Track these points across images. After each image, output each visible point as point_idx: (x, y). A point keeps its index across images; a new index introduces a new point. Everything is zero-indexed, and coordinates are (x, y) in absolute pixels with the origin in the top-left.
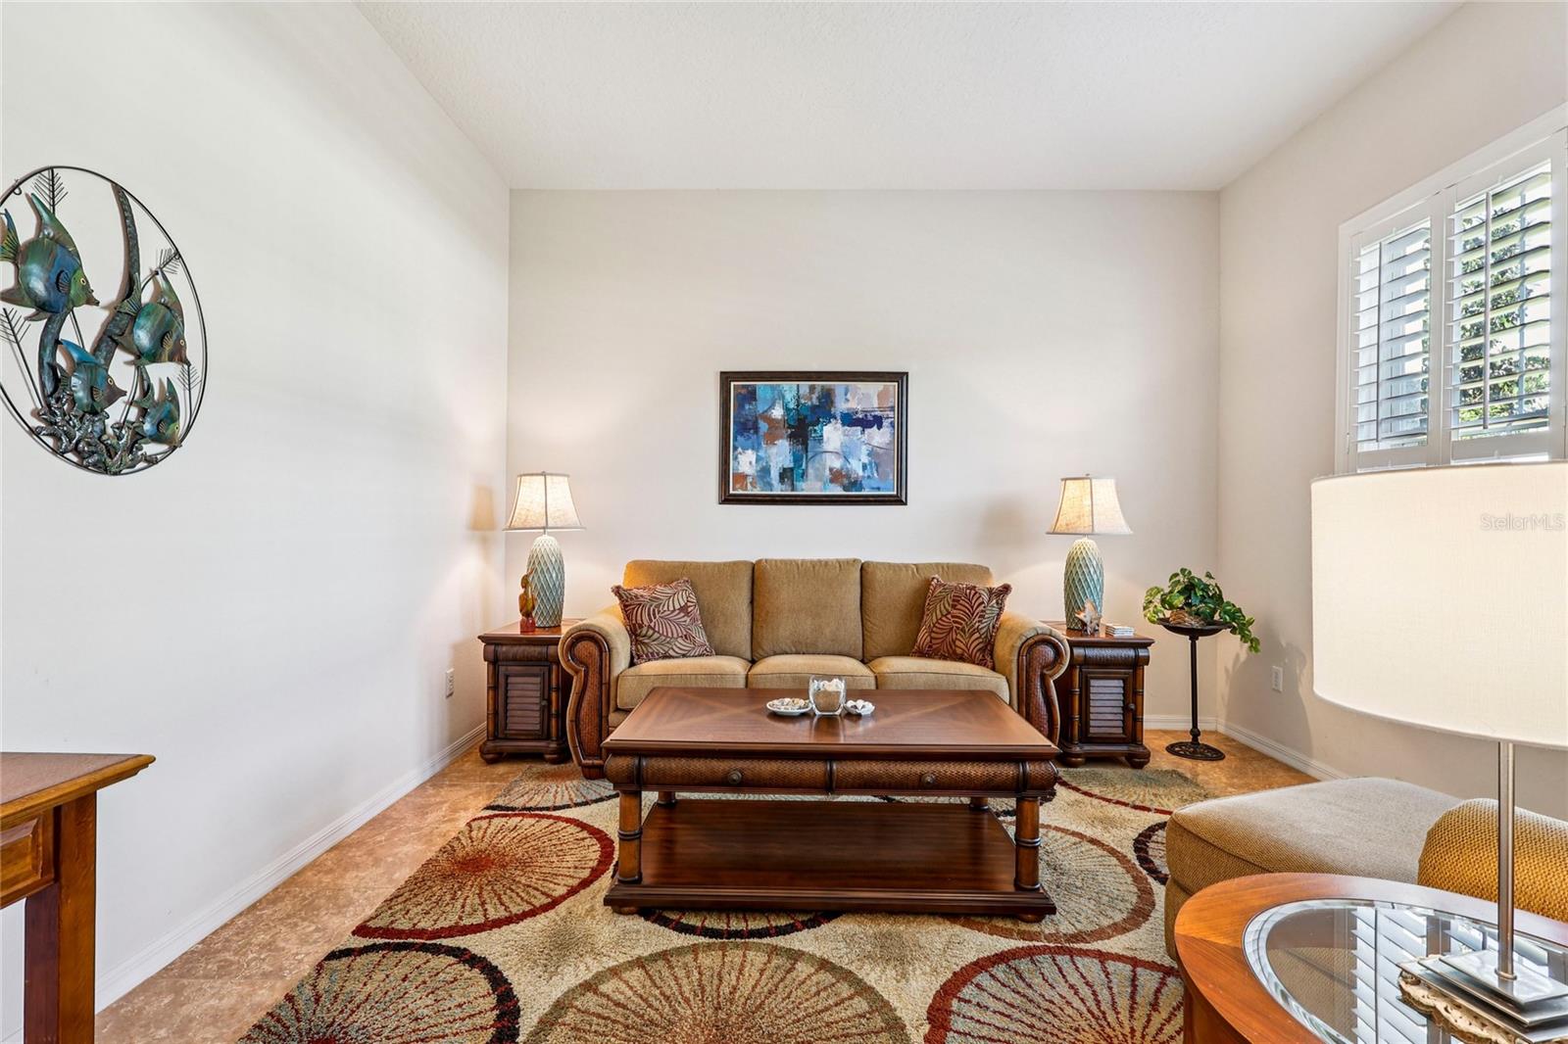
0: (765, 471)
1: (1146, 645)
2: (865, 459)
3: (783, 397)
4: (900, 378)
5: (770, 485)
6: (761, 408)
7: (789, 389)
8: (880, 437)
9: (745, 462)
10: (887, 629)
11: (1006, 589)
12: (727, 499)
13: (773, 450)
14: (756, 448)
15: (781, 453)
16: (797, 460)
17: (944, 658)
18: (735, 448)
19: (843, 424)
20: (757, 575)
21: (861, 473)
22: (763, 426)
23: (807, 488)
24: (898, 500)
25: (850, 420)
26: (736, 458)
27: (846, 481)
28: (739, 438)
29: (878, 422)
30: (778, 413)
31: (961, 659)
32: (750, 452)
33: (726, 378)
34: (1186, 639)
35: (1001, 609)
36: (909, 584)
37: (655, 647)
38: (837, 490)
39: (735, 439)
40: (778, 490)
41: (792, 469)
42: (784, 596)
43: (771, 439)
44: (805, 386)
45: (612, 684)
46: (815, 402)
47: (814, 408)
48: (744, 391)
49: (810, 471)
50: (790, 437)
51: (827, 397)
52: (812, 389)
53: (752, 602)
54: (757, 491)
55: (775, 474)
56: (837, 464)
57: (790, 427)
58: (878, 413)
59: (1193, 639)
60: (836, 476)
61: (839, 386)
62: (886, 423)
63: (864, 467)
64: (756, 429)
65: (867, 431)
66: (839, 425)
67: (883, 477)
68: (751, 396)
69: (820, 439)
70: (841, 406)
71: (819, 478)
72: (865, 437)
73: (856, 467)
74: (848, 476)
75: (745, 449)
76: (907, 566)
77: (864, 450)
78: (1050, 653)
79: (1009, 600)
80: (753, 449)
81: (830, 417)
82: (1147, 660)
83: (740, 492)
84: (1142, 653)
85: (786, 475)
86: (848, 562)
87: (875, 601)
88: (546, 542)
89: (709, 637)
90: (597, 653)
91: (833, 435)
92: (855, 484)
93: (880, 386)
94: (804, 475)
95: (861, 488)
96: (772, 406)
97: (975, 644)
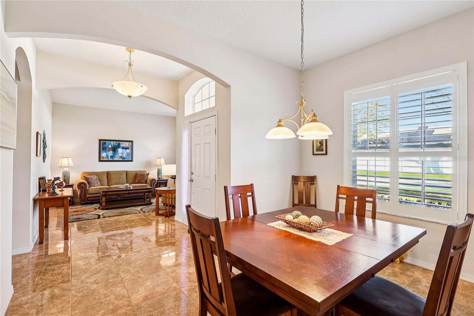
0: (108, 156)
1: (167, 180)
2: (126, 154)
3: (111, 144)
4: (132, 142)
5: (109, 159)
6: (107, 146)
7: (112, 143)
8: (129, 151)
9: (104, 154)
10: (131, 180)
11: (149, 174)
12: (100, 161)
13: (109, 153)
14: (106, 152)
15: (110, 153)
16: (114, 154)
17: (140, 184)
18: (102, 152)
19: (122, 149)
20: (108, 174)
21: (125, 157)
22: (107, 149)
23: (115, 159)
24: (132, 161)
25: (123, 148)
26: (102, 154)
27: (122, 158)
28: (103, 151)
29: (128, 148)
30: (110, 146)
31: (142, 183)
32: (105, 153)
33: (100, 140)
34: (173, 180)
35: (148, 176)
36: (134, 174)
37: (92, 185)
38: (121, 159)
39: (102, 151)
40: (110, 159)
41: (113, 156)
42: (113, 176)
43: (109, 151)
44: (115, 142)
45: (87, 190)
46: (117, 145)
47: (117, 146)
48: (104, 143)
49: (116, 156)
50: (112, 150)
51: (119, 144)
52: (116, 143)
53: (107, 178)
54: (106, 160)
55: (109, 157)
56: (121, 155)
57: (112, 149)
58: (128, 147)
59: (174, 180)
60: (121, 157)
61: (121, 143)
62: (129, 149)
63: (126, 156)
64: (106, 149)
65: (126, 150)
66: (121, 149)
67: (129, 157)
68: (105, 143)
69: (118, 151)
70: (122, 146)
71: (117, 157)
72: (126, 151)
73: (124, 156)
74: (123, 157)
75: (104, 152)
76: (133, 171)
77: (126, 153)
78: (154, 182)
79: (149, 175)
80: (105, 152)
81: (120, 147)
82: (167, 182)
83: (103, 160)
84: (167, 181)
85: (111, 157)
86: (124, 171)
87: (129, 176)
88: (66, 169)
89: (100, 183)
90: (84, 186)
91: (120, 150)
92: (124, 158)
93: (128, 143)
94: (115, 157)
95: (125, 159)
96: (109, 145)
97: (144, 181)
